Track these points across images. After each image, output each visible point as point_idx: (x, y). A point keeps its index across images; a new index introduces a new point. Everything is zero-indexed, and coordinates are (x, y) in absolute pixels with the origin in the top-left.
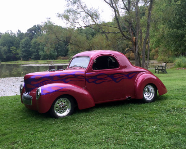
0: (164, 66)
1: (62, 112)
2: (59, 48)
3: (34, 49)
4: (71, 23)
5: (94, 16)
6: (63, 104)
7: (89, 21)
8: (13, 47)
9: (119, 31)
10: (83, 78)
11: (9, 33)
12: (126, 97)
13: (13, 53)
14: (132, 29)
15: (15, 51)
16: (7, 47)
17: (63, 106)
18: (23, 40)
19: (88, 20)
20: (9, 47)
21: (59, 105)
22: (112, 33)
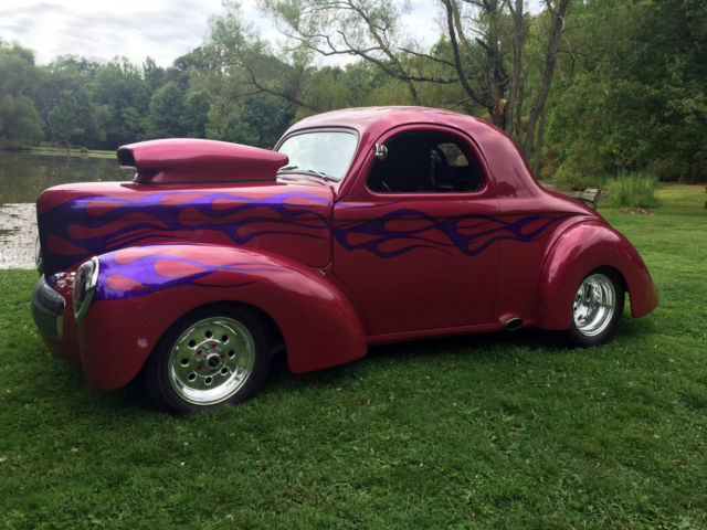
0: (592, 199)
1: (208, 380)
2: (267, 123)
3: (191, 120)
4: (304, 35)
5: (379, 22)
6: (213, 345)
7: (361, 33)
8: (130, 109)
9: (456, 76)
10: (323, 225)
11: (118, 65)
12: (502, 319)
13: (127, 127)
14: (496, 73)
15: (134, 122)
16: (112, 108)
17: (214, 358)
18: (161, 91)
19: (357, 30)
20: (118, 107)
21: (196, 348)
22: (432, 80)
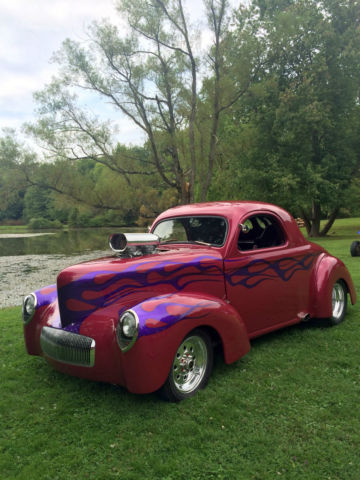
1: (185, 377)
4: (57, 149)
5: (100, 139)
6: (188, 355)
9: (156, 170)
10: (218, 272)
17: (191, 362)
19: (90, 144)
21: (180, 358)
22: (140, 173)
